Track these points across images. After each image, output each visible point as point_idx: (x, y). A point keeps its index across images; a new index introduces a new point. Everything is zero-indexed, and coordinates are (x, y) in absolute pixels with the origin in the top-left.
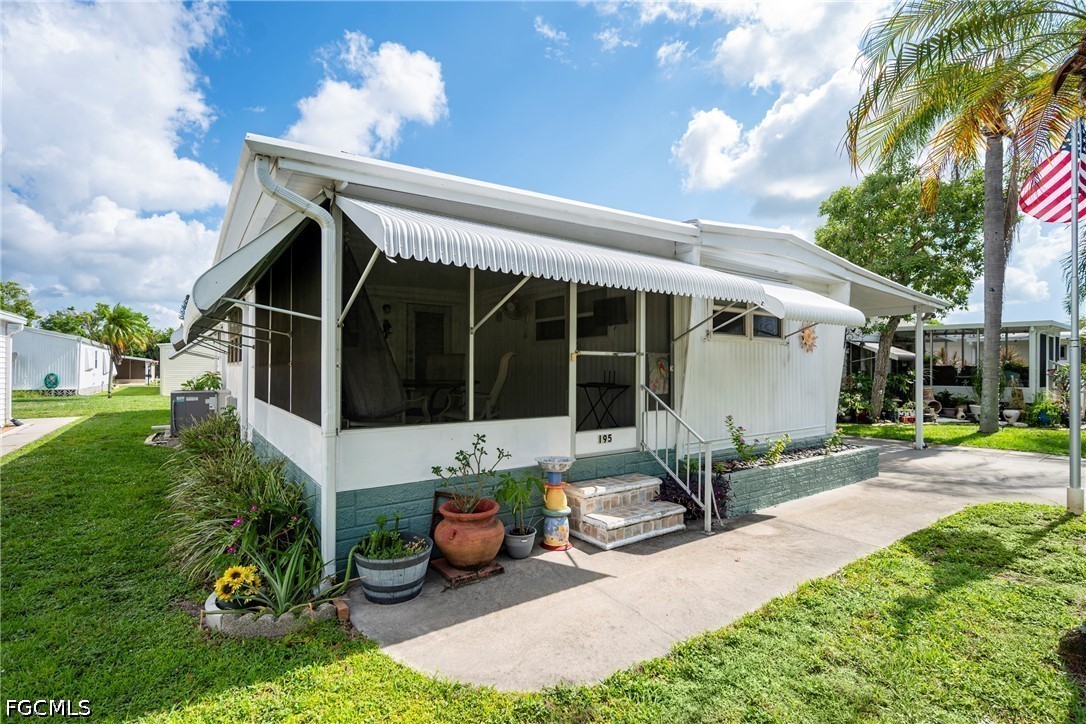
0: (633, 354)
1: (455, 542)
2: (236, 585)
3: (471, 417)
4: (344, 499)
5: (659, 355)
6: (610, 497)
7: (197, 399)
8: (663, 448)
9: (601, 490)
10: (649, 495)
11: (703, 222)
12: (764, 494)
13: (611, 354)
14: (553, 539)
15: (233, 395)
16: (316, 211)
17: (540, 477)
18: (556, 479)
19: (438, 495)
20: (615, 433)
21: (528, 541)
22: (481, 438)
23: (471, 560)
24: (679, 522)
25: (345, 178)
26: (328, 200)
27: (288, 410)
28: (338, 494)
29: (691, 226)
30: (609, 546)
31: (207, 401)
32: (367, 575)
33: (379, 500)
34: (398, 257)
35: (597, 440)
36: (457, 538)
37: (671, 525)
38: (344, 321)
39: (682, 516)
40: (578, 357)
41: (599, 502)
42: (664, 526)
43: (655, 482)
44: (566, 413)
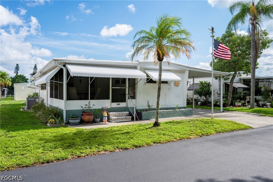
0: (125, 88)
1: (84, 118)
2: (52, 121)
3: (89, 99)
4: (67, 111)
5: (132, 88)
6: (116, 114)
7: (33, 99)
8: (131, 107)
9: (114, 113)
10: (126, 115)
11: (139, 61)
12: (153, 116)
13: (120, 88)
14: (104, 121)
15: (43, 98)
16: (63, 67)
17: (102, 110)
18: (105, 110)
19: (83, 112)
20: (121, 103)
21: (99, 120)
22: (90, 102)
23: (87, 121)
24: (130, 119)
25: (67, 62)
26: (64, 65)
27: (58, 99)
28: (66, 110)
29: (137, 62)
30: (113, 122)
31: (36, 100)
32: (71, 121)
33: (73, 112)
34: (73, 76)
35: (116, 104)
36: (85, 117)
37: (128, 120)
38: (67, 83)
39: (131, 118)
40: (112, 89)
41: (114, 115)
42: (126, 120)
43: (127, 113)
44: (109, 99)
